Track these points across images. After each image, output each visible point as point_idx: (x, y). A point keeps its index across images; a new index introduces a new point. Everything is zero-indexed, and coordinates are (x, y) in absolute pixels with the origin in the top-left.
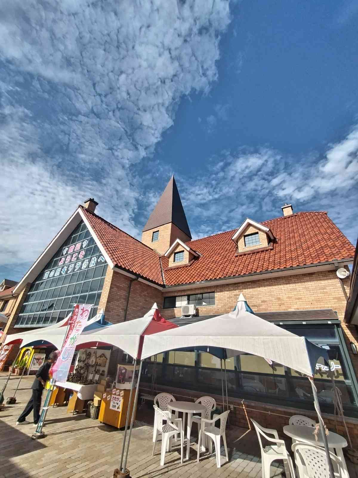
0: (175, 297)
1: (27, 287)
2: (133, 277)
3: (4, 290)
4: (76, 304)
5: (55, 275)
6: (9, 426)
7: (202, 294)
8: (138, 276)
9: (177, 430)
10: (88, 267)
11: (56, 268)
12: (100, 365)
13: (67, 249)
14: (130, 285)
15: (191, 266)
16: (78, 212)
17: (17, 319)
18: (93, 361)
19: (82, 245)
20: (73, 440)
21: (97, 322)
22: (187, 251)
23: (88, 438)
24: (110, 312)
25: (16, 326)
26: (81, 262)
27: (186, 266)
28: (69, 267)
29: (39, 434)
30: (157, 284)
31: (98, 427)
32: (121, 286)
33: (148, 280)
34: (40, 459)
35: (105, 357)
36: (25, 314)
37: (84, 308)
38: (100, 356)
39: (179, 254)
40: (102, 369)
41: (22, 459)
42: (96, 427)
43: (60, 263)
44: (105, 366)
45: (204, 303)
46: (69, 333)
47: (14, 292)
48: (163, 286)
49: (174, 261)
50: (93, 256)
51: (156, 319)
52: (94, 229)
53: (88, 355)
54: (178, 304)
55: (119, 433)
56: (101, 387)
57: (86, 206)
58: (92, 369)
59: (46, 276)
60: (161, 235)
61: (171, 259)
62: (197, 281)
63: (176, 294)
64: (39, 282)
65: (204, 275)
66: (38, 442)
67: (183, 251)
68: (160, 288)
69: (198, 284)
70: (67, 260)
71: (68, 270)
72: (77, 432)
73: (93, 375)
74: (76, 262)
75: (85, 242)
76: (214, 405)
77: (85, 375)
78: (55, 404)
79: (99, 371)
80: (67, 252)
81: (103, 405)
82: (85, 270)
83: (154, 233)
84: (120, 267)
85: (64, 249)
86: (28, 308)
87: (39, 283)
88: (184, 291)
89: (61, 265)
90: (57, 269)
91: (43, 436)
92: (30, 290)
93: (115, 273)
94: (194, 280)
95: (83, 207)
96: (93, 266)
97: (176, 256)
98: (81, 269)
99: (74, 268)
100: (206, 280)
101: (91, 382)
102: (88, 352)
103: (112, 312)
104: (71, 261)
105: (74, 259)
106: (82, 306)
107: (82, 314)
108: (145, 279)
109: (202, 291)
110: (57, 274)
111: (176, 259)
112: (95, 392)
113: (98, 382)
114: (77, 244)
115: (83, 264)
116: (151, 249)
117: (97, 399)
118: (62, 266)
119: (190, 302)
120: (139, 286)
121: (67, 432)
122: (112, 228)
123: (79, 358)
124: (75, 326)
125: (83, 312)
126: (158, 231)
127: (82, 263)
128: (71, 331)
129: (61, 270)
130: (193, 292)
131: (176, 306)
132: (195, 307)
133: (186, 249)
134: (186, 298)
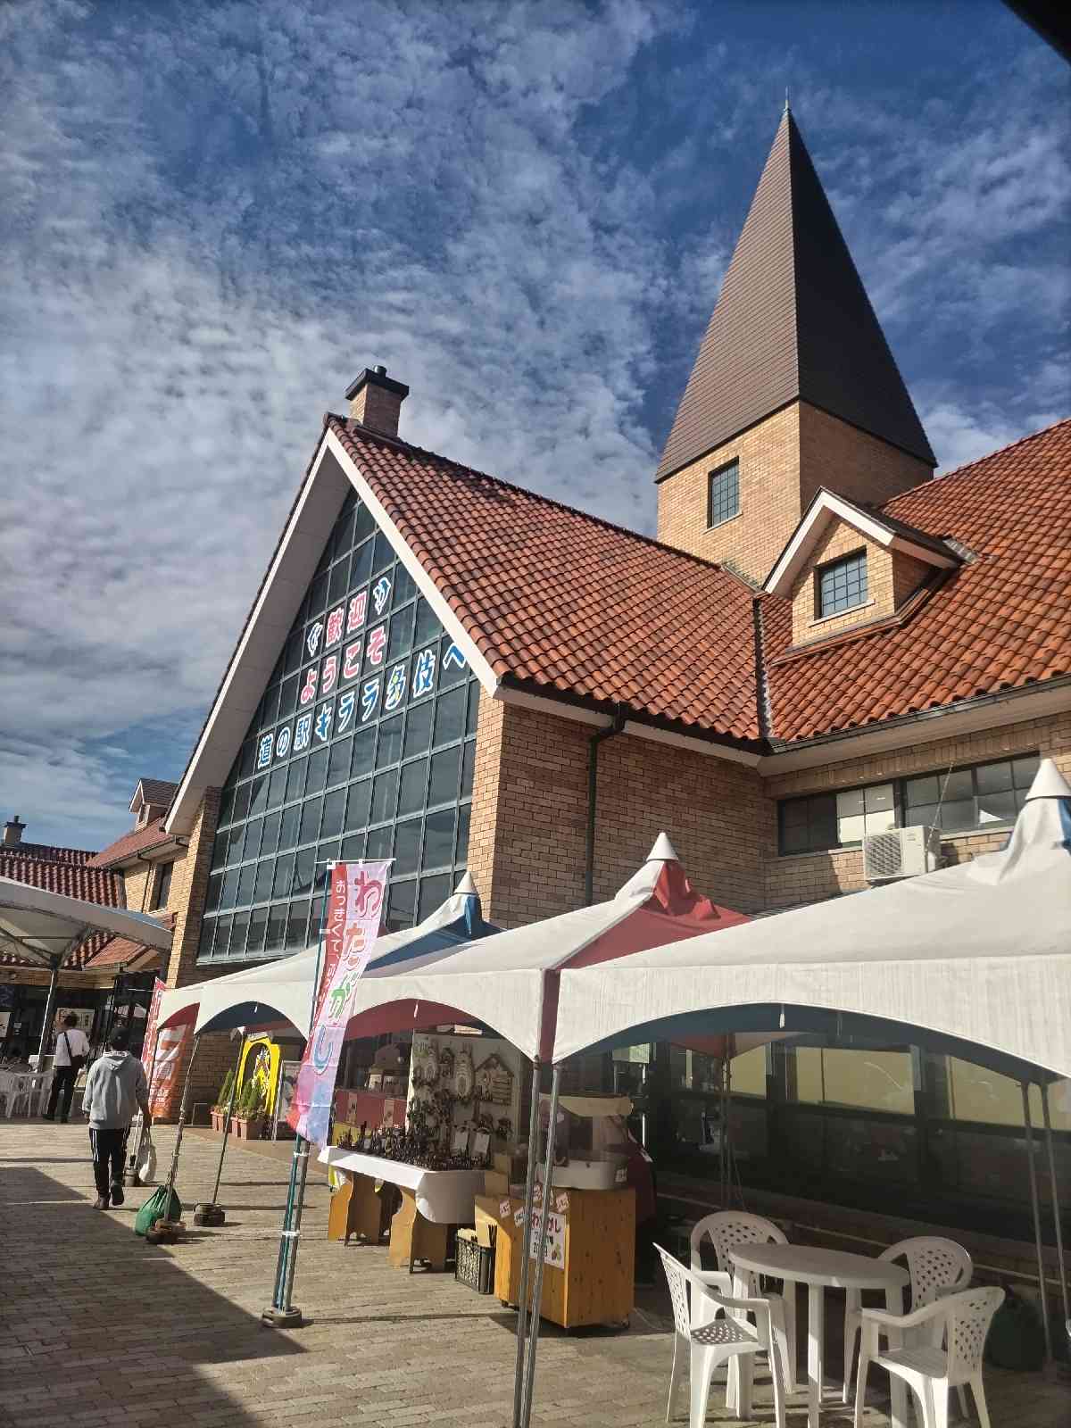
0: (832, 794)
1: (208, 806)
2: (600, 720)
3: (148, 824)
4: (334, 862)
5: (296, 748)
6: (200, 1285)
7: (972, 767)
8: (622, 712)
9: (754, 1340)
10: (410, 699)
11: (292, 716)
12: (490, 1100)
13: (318, 627)
14: (594, 759)
15: (906, 630)
16: (328, 451)
17: (202, 934)
18: (462, 1082)
19: (371, 601)
20: (394, 1345)
21: (448, 928)
22: (882, 546)
23: (448, 1345)
24: (516, 884)
25: (204, 960)
26: (377, 680)
27: (882, 630)
28: (338, 705)
29: (283, 1314)
30: (727, 739)
31: (494, 1317)
32: (550, 766)
33: (677, 726)
34: (281, 1379)
35: (505, 1068)
36: (223, 912)
37: (362, 874)
38: (487, 1065)
39: (840, 571)
40: (498, 1113)
41: (230, 1371)
42: (483, 1315)
43: (307, 694)
44: (507, 1102)
45: (985, 817)
46: (328, 975)
47: (167, 828)
48: (762, 746)
49: (819, 613)
50: (420, 647)
51: (665, 905)
52: (402, 523)
53: (443, 1062)
54: (850, 828)
55: (567, 1344)
56: (495, 1180)
57: (356, 411)
58: (462, 1114)
59: (264, 752)
60: (748, 483)
61: (803, 603)
62: (928, 703)
63: (832, 782)
64: (247, 780)
65: (970, 666)
66: (282, 1337)
67: (860, 553)
68: (750, 759)
69: (936, 724)
70: (325, 677)
71: (336, 720)
72: (413, 1324)
73: (465, 1134)
74: (362, 684)
75: (380, 587)
76: (962, 1270)
77: (441, 1136)
78: (353, 1236)
79: (489, 1119)
80: (322, 639)
81: (504, 1240)
82: (397, 712)
83: (716, 480)
84: (529, 685)
85: (308, 634)
86: (230, 888)
87: (248, 785)
88: (871, 759)
89: (310, 701)
90: (296, 718)
91: (296, 1321)
92: (222, 818)
93: (511, 712)
94: (916, 700)
95: (342, 422)
96: (427, 689)
97: (827, 586)
98: (383, 711)
99: (360, 709)
100: (979, 692)
101: (464, 1161)
102: (441, 1051)
103: (523, 885)
104: (340, 680)
105: (352, 670)
106: (357, 868)
107: (360, 901)
108: (661, 721)
109: (968, 754)
110: (302, 742)
111: (828, 598)
112: (477, 1198)
113: (487, 1164)
114: (354, 600)
115: (390, 687)
116: (708, 565)
117: (483, 1220)
118: (313, 705)
119: (909, 813)
120: (641, 758)
121: (381, 1319)
122: (491, 495)
123: (415, 1072)
124: (344, 946)
125: (365, 889)
126: (735, 462)
127: (386, 681)
128: (334, 965)
129: (314, 724)
130: (918, 765)
131: (843, 838)
132: (935, 841)
133: (874, 540)
134: (886, 795)
